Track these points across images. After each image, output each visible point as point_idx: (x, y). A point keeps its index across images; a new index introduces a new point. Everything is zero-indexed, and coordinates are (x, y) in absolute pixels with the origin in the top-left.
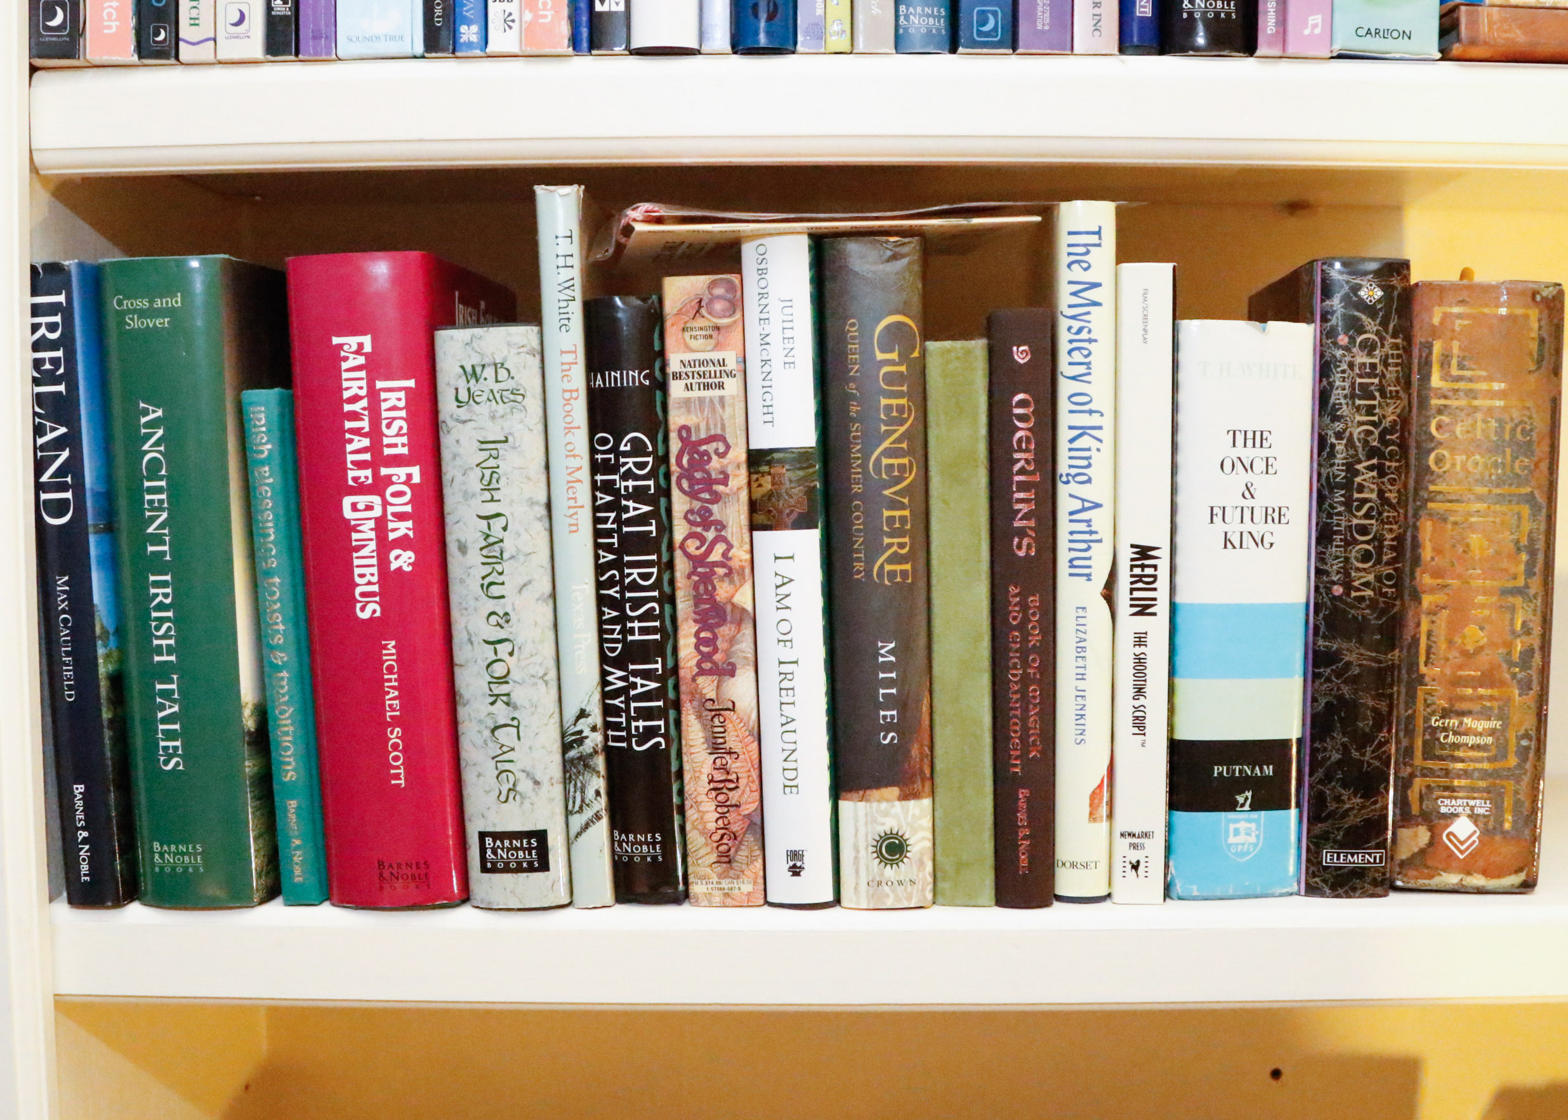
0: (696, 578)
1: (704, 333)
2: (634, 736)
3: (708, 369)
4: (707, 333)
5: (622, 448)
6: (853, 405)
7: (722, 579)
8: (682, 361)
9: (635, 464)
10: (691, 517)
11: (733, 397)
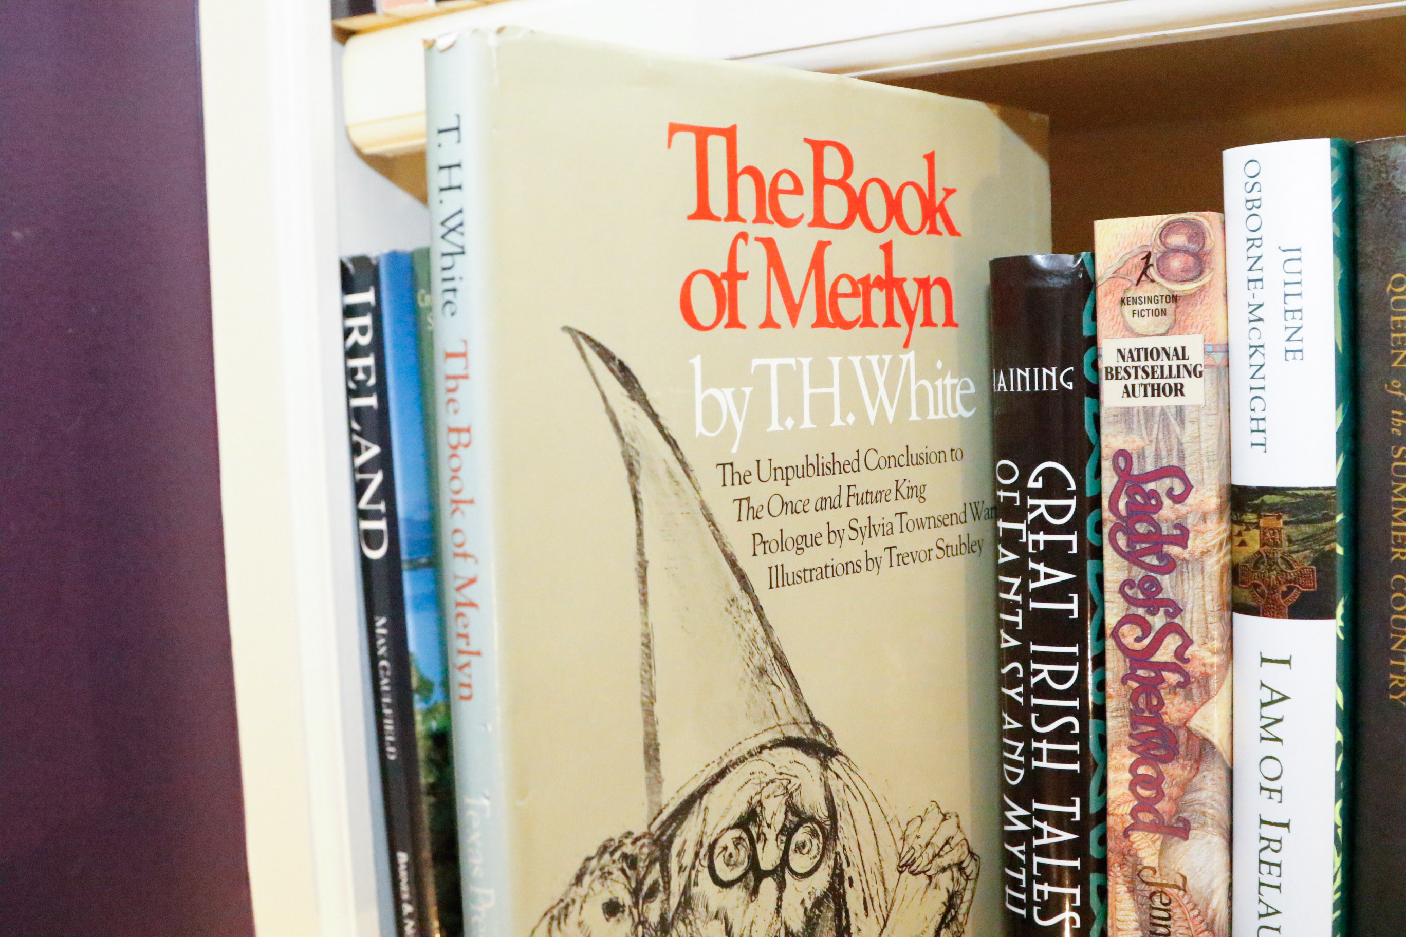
0: (1135, 685)
1: (1153, 306)
2: (1037, 904)
3: (1159, 363)
4: (1159, 306)
5: (1031, 484)
6: (1396, 416)
7: (1173, 689)
8: (1119, 351)
9: (1049, 509)
10: (1130, 592)
11: (1198, 408)
